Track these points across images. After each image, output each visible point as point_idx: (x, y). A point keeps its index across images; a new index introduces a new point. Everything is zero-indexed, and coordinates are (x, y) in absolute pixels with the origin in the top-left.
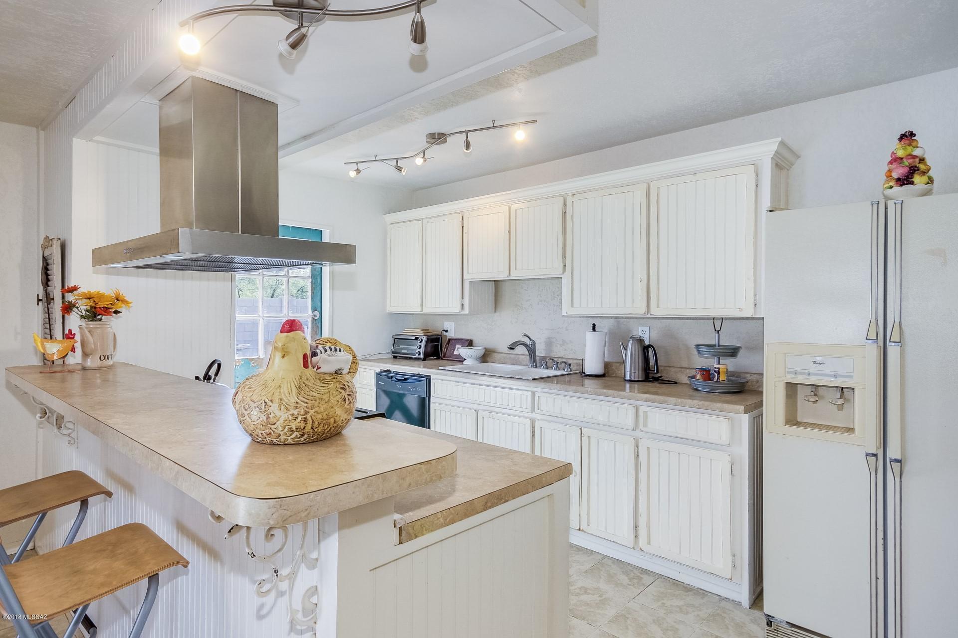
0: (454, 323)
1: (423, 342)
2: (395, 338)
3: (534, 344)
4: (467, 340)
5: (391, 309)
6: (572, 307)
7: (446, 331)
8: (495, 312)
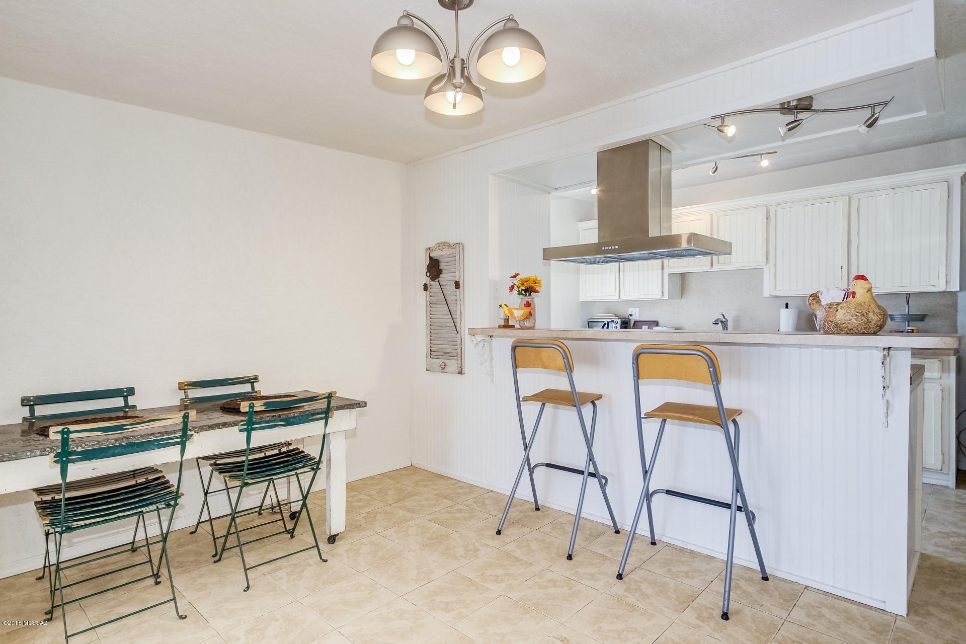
0: (638, 309)
1: (619, 323)
2: (589, 322)
3: (727, 320)
4: (655, 321)
5: (583, 298)
6: (775, 290)
7: (631, 315)
8: (682, 298)
